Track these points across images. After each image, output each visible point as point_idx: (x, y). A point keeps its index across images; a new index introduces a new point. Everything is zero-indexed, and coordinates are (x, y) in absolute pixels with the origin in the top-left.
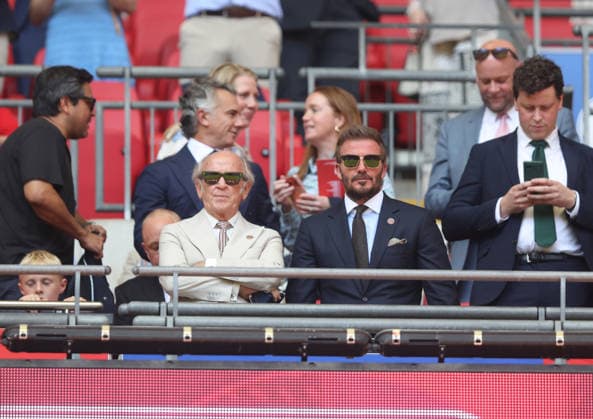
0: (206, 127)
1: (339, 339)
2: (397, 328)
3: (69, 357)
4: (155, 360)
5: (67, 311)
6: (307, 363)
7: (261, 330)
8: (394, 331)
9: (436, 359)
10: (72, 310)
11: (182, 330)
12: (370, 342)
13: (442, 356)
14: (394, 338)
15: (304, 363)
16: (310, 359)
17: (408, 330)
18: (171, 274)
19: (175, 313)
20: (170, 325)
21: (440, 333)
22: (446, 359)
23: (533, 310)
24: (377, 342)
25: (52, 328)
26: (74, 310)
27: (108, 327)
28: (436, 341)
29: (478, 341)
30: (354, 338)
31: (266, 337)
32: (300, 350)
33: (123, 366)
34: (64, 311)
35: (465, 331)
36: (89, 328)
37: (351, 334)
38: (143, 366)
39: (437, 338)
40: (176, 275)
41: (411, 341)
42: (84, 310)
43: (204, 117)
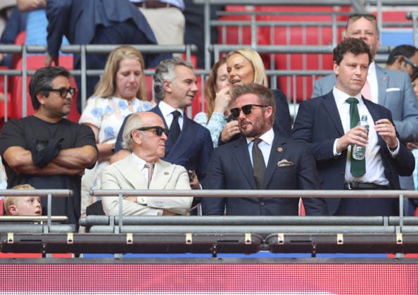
0: (170, 93)
1: (240, 241)
2: (281, 232)
3: (44, 256)
4: (107, 258)
5: (42, 223)
6: (217, 258)
7: (183, 235)
8: (279, 234)
9: (310, 255)
10: (45, 222)
11: (126, 236)
12: (262, 243)
13: (314, 252)
14: (279, 239)
15: (214, 258)
16: (219, 255)
17: (290, 234)
18: (118, 195)
19: (121, 223)
20: (117, 232)
21: (313, 236)
22: (317, 255)
23: (380, 218)
24: (267, 243)
25: (31, 235)
26: (46, 222)
27: (72, 234)
28: (310, 241)
29: (340, 241)
30: (250, 240)
31: (187, 240)
32: (211, 249)
33: (84, 262)
34: (39, 223)
35: (331, 234)
36: (58, 235)
37: (248, 238)
38: (98, 262)
39: (311, 239)
40: (121, 196)
41: (291, 241)
42: (54, 222)
43: (168, 86)
